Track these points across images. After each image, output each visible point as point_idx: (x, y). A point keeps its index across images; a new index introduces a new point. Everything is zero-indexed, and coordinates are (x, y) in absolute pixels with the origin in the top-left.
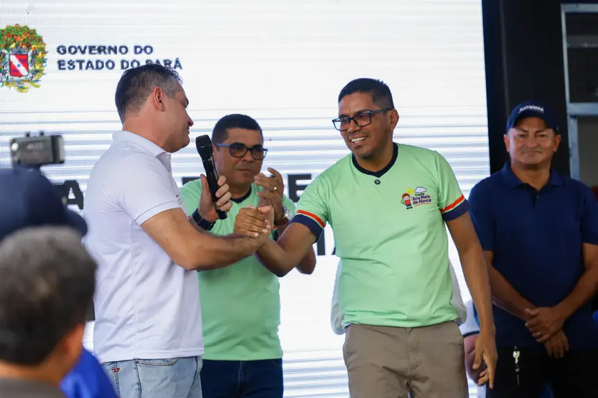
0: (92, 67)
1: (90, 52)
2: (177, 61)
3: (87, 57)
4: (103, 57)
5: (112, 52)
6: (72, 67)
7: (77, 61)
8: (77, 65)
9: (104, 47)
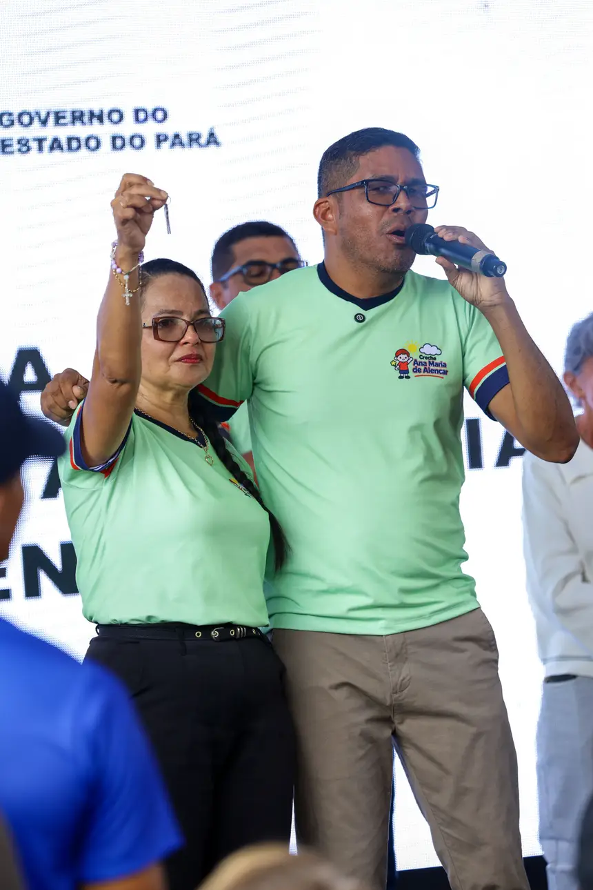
0: (60, 147)
1: (57, 123)
2: (212, 135)
3: (51, 132)
4: (80, 131)
5: (95, 121)
6: (24, 149)
7: (35, 140)
8: (34, 145)
9: (82, 114)
